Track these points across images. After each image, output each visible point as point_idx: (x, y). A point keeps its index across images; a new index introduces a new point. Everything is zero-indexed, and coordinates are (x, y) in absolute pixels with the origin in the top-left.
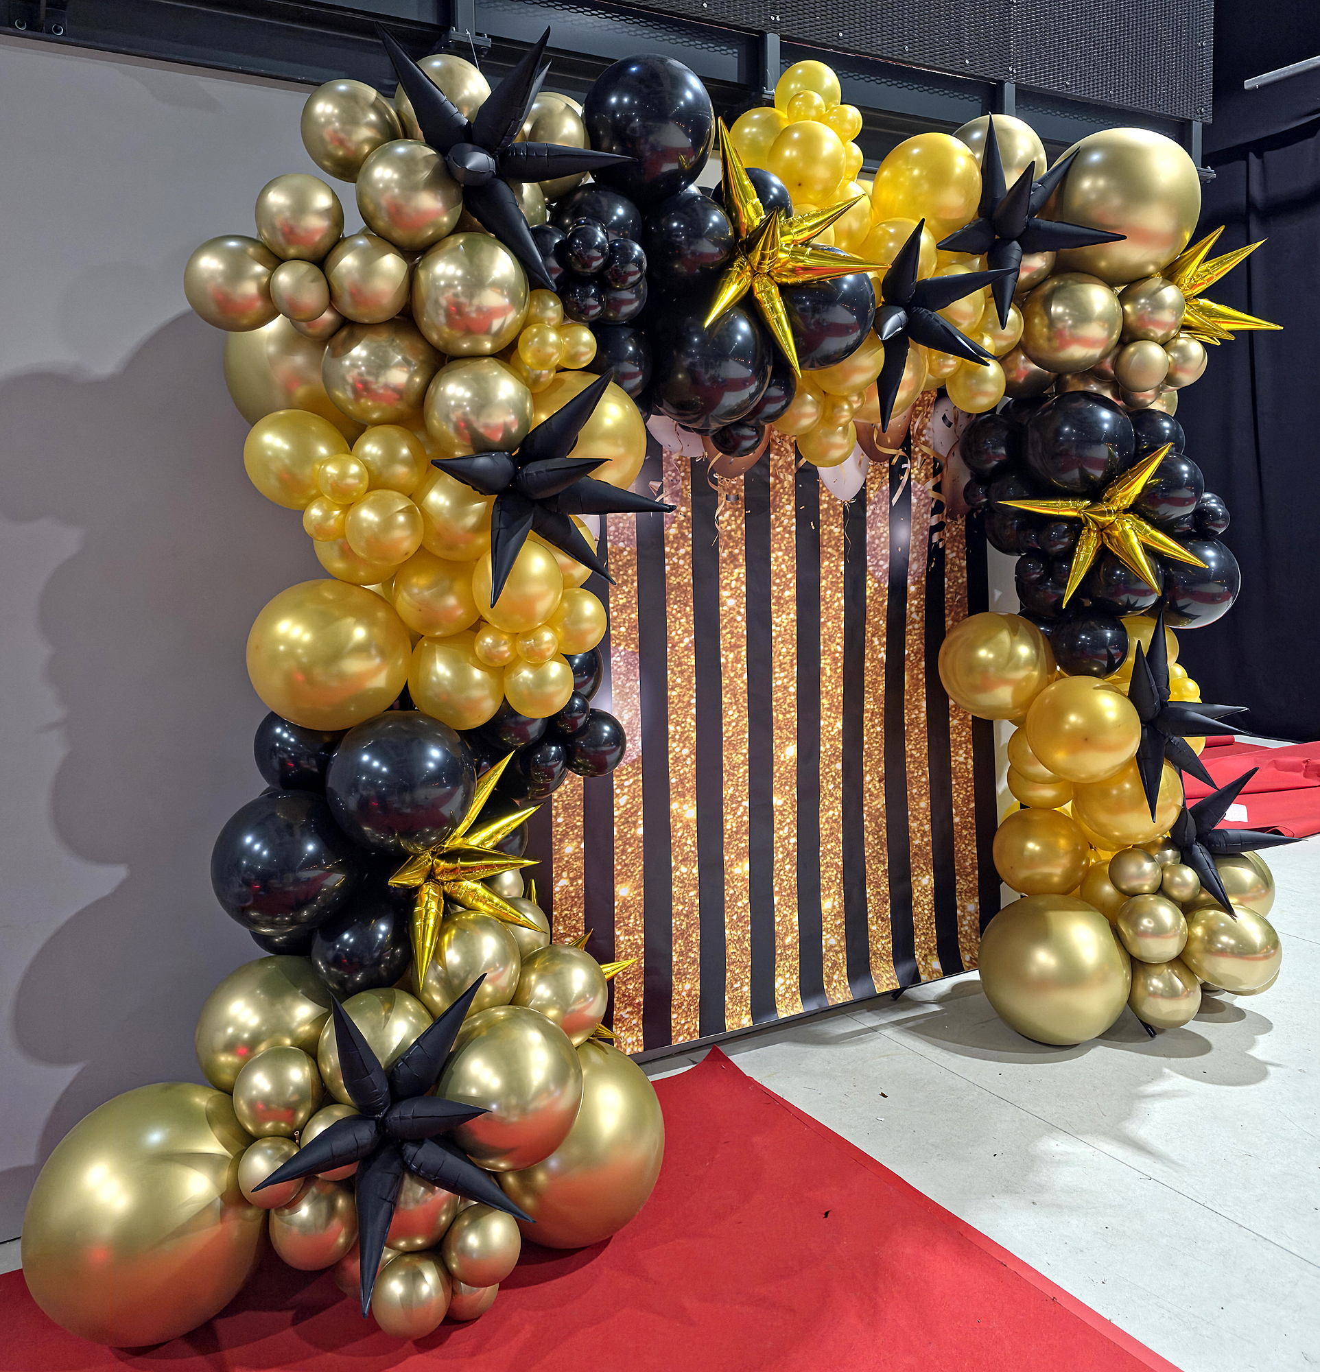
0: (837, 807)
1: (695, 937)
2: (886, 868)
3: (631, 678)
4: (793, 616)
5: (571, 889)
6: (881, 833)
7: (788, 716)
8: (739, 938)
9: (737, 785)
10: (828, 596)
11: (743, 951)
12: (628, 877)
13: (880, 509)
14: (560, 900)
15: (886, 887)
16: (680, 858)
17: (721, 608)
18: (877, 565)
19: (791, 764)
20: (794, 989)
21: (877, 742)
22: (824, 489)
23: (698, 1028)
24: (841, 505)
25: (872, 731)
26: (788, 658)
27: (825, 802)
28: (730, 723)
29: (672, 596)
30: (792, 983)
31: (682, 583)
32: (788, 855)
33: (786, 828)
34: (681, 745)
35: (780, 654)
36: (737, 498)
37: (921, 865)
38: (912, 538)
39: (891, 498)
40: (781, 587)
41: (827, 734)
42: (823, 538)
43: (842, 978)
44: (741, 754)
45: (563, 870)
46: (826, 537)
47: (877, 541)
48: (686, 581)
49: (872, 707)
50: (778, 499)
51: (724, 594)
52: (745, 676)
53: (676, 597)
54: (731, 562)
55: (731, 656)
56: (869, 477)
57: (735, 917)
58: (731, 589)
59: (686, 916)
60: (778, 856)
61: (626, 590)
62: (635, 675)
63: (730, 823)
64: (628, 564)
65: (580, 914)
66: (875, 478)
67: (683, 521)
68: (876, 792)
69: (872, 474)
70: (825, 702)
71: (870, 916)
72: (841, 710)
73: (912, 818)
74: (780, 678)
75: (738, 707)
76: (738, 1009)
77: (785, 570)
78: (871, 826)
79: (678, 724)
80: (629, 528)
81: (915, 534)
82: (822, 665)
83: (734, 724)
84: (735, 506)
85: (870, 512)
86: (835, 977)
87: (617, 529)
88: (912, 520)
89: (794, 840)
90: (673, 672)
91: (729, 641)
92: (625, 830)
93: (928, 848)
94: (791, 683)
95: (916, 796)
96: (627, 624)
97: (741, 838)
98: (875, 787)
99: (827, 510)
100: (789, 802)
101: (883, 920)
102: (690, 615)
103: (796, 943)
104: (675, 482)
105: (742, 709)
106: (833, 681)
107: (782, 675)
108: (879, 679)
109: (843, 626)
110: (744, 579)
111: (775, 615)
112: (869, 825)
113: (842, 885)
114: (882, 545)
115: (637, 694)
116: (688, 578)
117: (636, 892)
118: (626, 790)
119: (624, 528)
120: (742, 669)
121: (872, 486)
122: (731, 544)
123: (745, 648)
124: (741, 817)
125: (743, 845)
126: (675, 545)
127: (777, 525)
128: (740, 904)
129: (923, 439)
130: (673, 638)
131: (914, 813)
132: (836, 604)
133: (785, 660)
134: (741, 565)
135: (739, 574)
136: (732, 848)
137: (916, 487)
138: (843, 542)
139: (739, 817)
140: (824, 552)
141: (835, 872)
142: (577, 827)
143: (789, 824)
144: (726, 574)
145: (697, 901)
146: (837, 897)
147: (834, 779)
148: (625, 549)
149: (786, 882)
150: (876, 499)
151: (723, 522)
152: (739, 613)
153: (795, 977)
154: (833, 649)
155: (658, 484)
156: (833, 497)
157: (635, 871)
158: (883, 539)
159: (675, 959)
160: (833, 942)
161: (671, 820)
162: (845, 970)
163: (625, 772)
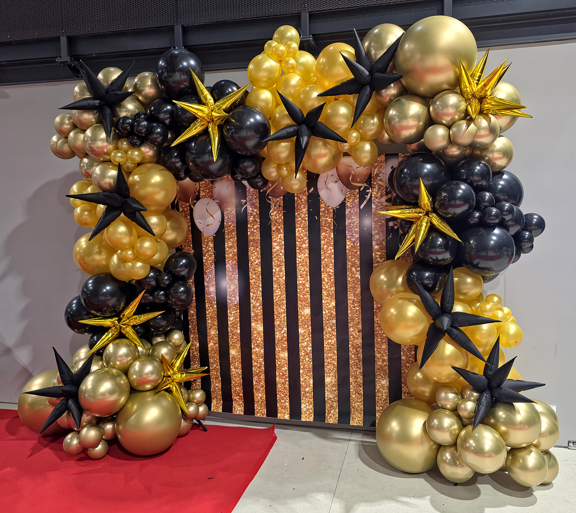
0: (333, 339)
1: (263, 377)
2: (362, 371)
3: (234, 273)
4: (307, 255)
5: (214, 347)
6: (359, 355)
7: (305, 296)
8: (283, 383)
9: (281, 321)
10: (325, 248)
11: (285, 388)
12: (235, 347)
13: (354, 210)
14: (211, 350)
15: (361, 380)
16: (256, 345)
17: (273, 250)
18: (352, 235)
19: (308, 316)
20: (311, 411)
21: (356, 314)
22: (322, 202)
23: (266, 413)
24: (331, 209)
25: (353, 309)
26: (304, 272)
27: (326, 336)
28: (277, 296)
29: (251, 244)
30: (310, 408)
31: (255, 239)
32: (307, 354)
33: (306, 343)
34: (256, 301)
35: (301, 270)
36: (280, 206)
37: (382, 375)
38: (373, 224)
39: (360, 205)
40: (301, 243)
41: (326, 307)
42: (322, 223)
43: (335, 413)
44: (283, 309)
45: (211, 340)
46: (323, 223)
47: (352, 225)
48: (257, 238)
49: (353, 298)
50: (299, 206)
51: (274, 244)
52: (284, 278)
53: (253, 245)
54: (277, 231)
55: (278, 269)
56: (347, 196)
57: (281, 374)
58: (277, 242)
59: (259, 367)
60: (302, 353)
61: (232, 241)
62: (236, 273)
63: (278, 336)
64: (233, 231)
65: (218, 357)
66: (351, 197)
67: (256, 215)
68: (357, 336)
69: (349, 195)
70: (324, 293)
71: (352, 390)
72: (334, 297)
73: (377, 352)
74: (301, 280)
75: (281, 290)
76: (284, 411)
77: (303, 236)
78: (353, 351)
79: (254, 293)
80: (233, 217)
81: (375, 222)
82: (322, 277)
83: (279, 296)
84: (279, 209)
85: (348, 212)
86: (332, 412)
87: (228, 218)
88: (373, 216)
89: (310, 349)
90: (252, 273)
91: (277, 263)
92: (233, 330)
93: (386, 368)
94: (307, 283)
95: (380, 342)
96: (232, 253)
97: (284, 342)
98: (356, 334)
99: (324, 211)
100: (307, 332)
101: (358, 394)
102: (259, 252)
103: (311, 392)
104: (252, 200)
105: (283, 291)
106: (329, 284)
107: (302, 279)
108: (356, 286)
109: (333, 261)
110: (283, 239)
111: (298, 254)
112: (352, 350)
113: (336, 373)
114: (355, 226)
115: (237, 280)
116: (258, 237)
117: (238, 354)
118: (233, 315)
119: (231, 217)
120: (283, 275)
121: (349, 200)
122: (277, 225)
123: (284, 266)
124: (283, 334)
125: (285, 345)
126: (252, 224)
127: (298, 217)
128: (283, 369)
129: (379, 178)
130: (251, 260)
131: (378, 350)
132: (329, 251)
133: (303, 273)
134: (281, 233)
135: (281, 236)
136: (279, 346)
137: (375, 200)
138: (332, 225)
139: (282, 334)
140: (323, 229)
141: (333, 367)
142: (215, 325)
143: (307, 341)
144: (275, 236)
145: (263, 363)
146: (334, 378)
147: (331, 326)
148: (231, 225)
149: (306, 365)
150: (351, 206)
151: (273, 216)
152: (281, 252)
153: (311, 406)
154: (328, 271)
155: (245, 201)
156: (327, 205)
157: (237, 346)
158: (355, 224)
159: (254, 383)
160: (331, 396)
161: (252, 330)
162: (337, 410)
163: (232, 308)
